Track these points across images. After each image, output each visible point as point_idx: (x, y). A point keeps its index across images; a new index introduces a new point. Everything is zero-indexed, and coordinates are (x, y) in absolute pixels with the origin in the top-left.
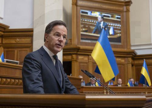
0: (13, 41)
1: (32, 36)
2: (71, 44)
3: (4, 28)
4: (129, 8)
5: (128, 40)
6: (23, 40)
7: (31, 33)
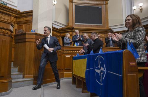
0: (22, 20)
1: (32, 15)
2: (69, 26)
3: (17, 12)
4: (107, 2)
5: (107, 22)
6: (27, 18)
7: (32, 13)
